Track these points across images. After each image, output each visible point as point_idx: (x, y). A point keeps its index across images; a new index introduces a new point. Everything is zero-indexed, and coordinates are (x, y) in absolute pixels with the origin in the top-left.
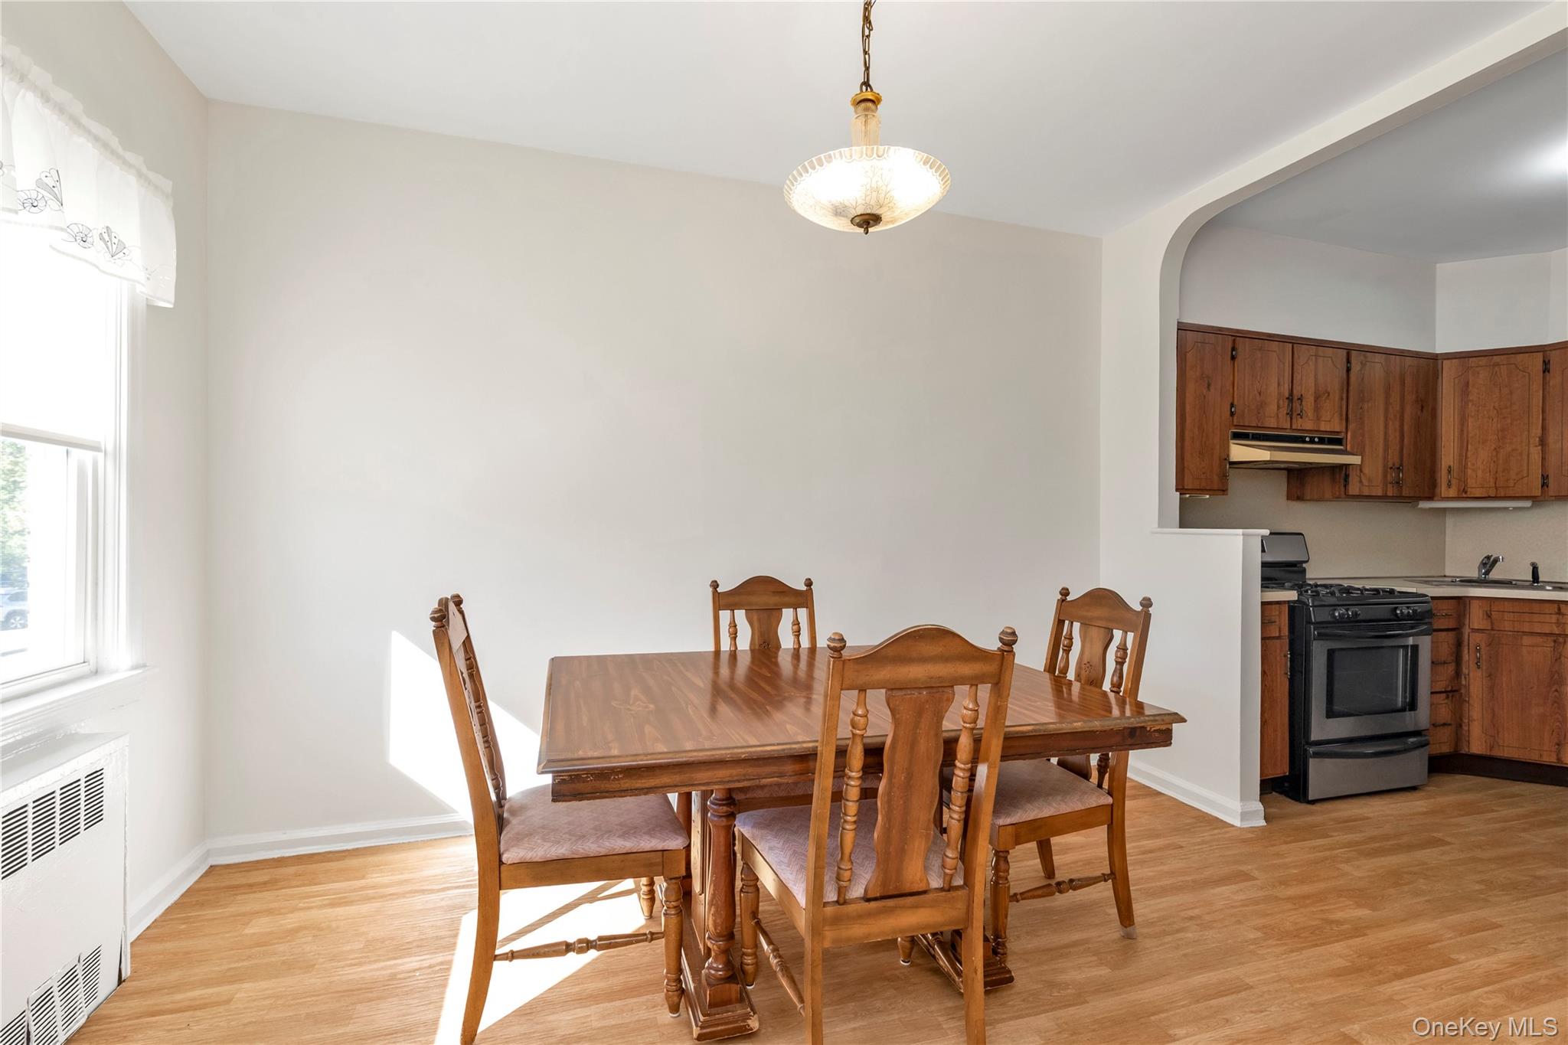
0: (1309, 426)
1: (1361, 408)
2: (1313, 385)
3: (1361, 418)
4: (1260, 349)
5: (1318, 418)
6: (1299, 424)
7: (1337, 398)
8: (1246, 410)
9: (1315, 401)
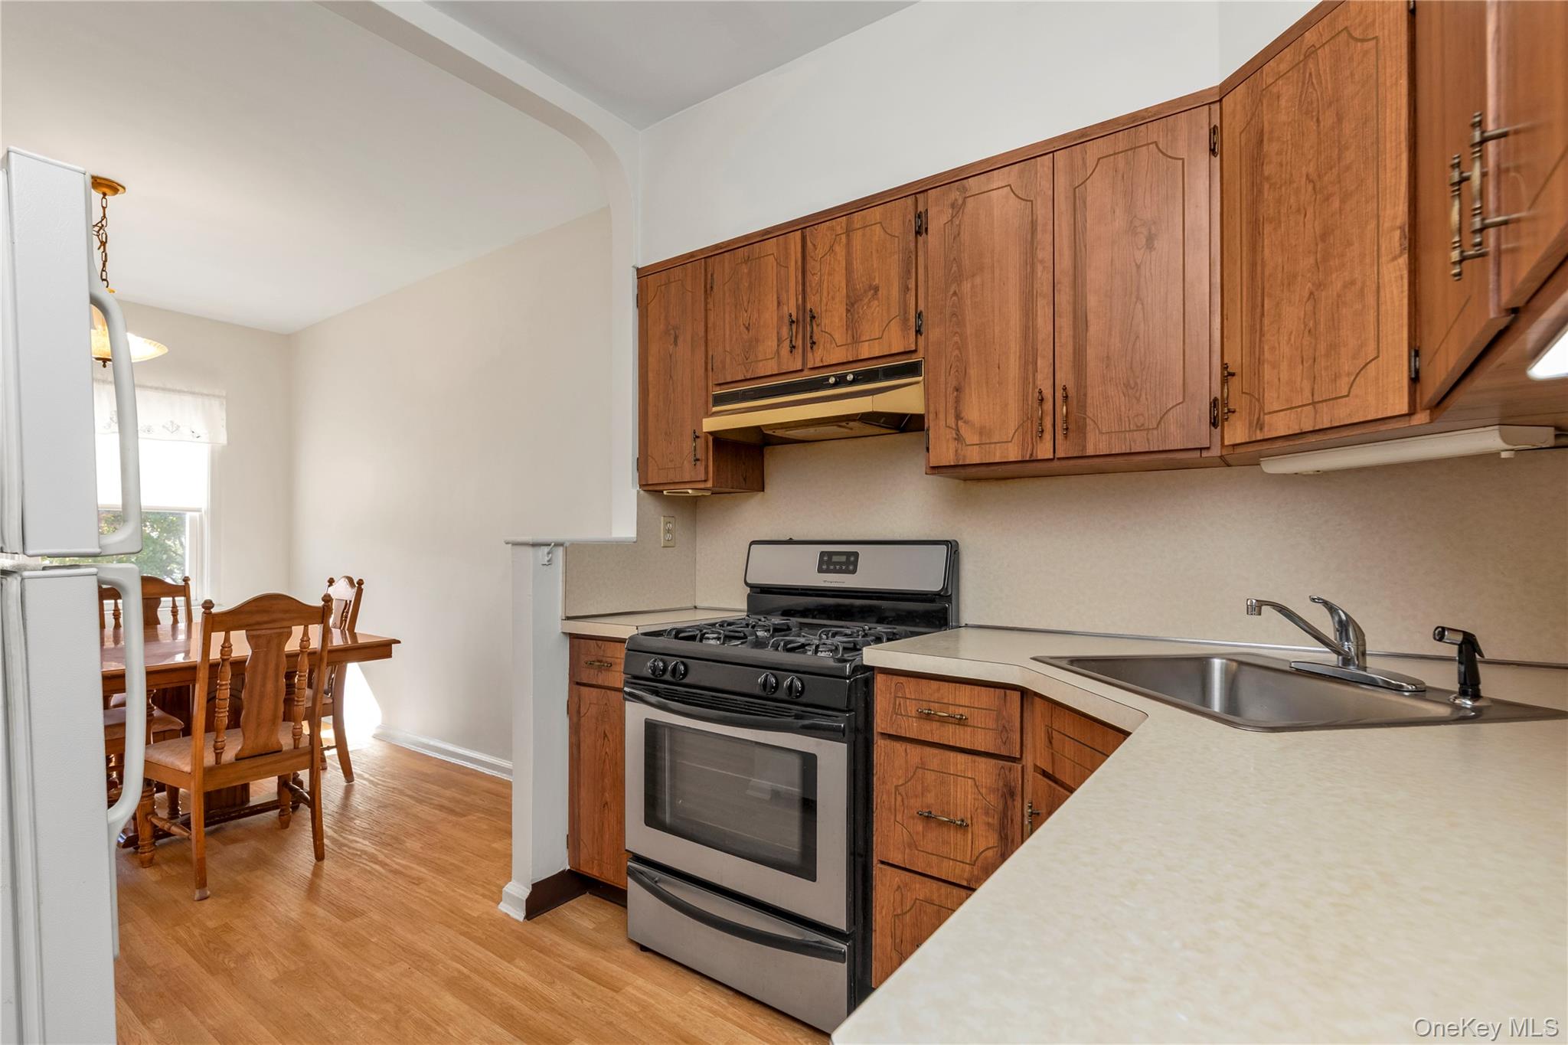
0: (837, 355)
1: (955, 293)
2: (844, 284)
3: (954, 314)
4: (747, 260)
5: (856, 340)
6: (815, 359)
7: (895, 292)
8: (728, 360)
9: (848, 311)
